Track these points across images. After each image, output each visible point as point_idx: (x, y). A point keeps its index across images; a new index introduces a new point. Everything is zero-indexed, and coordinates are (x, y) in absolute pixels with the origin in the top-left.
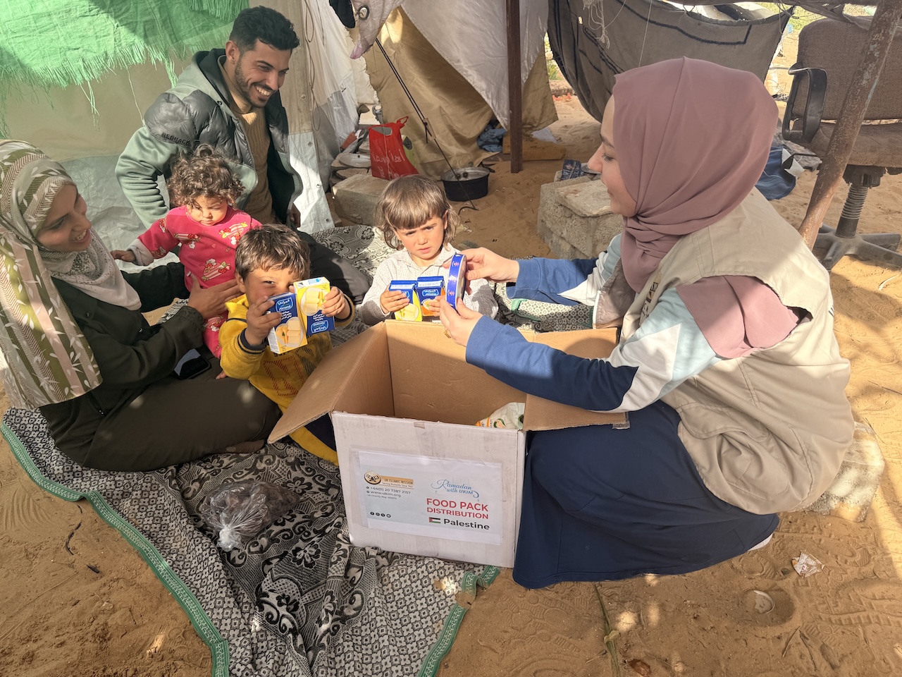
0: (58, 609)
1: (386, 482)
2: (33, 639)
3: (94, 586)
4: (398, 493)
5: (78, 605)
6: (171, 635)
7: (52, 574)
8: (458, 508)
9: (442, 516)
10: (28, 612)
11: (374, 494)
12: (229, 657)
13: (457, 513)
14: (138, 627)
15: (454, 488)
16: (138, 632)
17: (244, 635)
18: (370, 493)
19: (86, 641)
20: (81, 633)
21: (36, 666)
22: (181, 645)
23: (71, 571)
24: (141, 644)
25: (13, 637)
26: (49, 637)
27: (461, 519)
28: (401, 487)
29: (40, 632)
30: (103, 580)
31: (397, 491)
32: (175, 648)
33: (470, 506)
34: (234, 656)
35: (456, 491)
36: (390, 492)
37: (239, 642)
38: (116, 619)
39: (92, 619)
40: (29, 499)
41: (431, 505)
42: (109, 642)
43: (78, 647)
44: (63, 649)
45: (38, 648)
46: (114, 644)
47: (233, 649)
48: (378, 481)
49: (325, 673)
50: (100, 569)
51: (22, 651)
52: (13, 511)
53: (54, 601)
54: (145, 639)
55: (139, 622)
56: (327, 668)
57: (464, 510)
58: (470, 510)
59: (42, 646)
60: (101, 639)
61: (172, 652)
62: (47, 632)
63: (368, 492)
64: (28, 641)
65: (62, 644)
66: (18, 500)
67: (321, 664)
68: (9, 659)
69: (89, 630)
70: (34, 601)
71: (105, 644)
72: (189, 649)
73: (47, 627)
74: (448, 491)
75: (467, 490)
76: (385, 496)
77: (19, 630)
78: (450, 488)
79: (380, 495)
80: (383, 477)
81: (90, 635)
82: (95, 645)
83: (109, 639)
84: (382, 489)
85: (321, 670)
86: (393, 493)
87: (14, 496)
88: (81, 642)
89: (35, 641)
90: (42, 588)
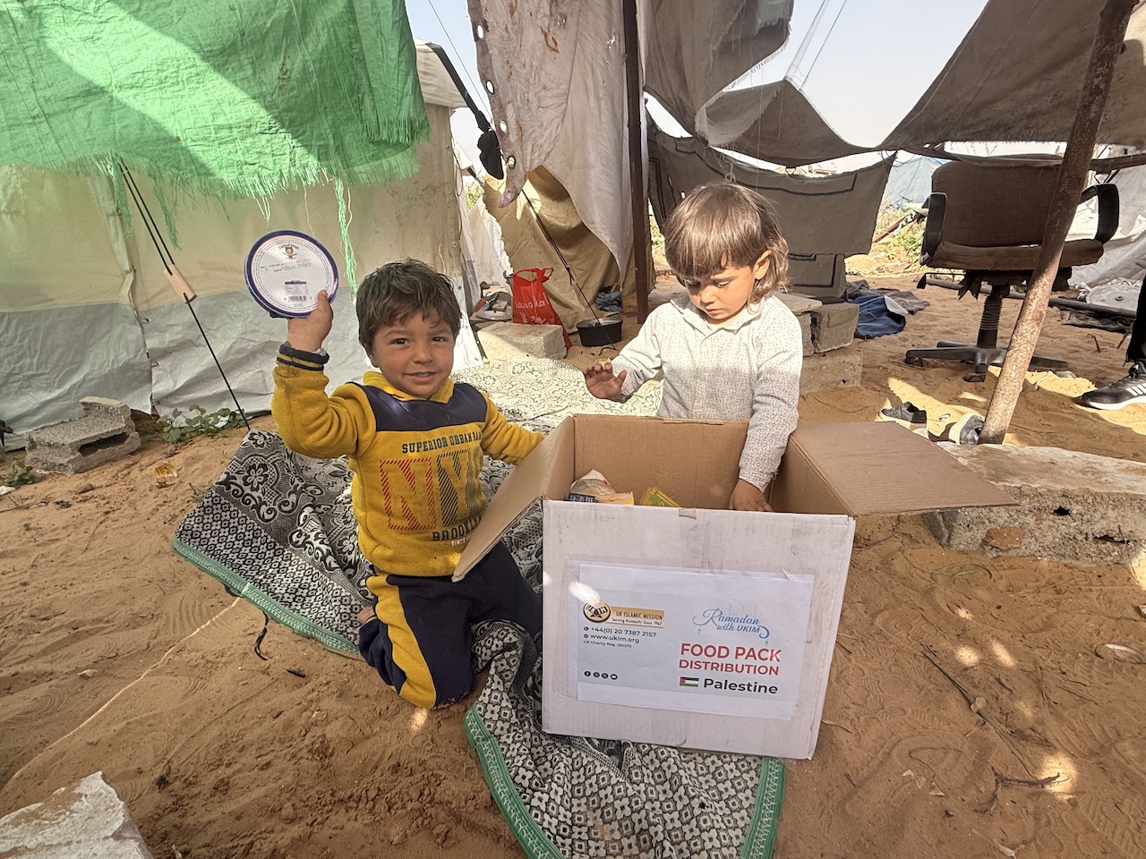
0: (254, 724)
1: (618, 618)
2: (225, 763)
3: (299, 694)
5: (281, 716)
7: (241, 683)
8: (731, 659)
9: (703, 674)
10: (215, 731)
11: (596, 640)
13: (729, 668)
14: (368, 738)
15: (729, 622)
16: (368, 743)
18: (589, 639)
19: (302, 758)
20: (292, 751)
21: (233, 797)
22: (433, 754)
23: (267, 680)
24: (375, 759)
25: (197, 762)
26: (248, 759)
27: (733, 678)
28: (642, 625)
29: (234, 753)
30: (310, 686)
31: (634, 633)
33: (752, 652)
35: (732, 628)
36: (623, 635)
38: (334, 731)
39: (304, 732)
40: (200, 605)
41: (688, 656)
42: (333, 759)
43: (291, 766)
46: (339, 760)
48: (604, 616)
50: (305, 673)
51: (211, 779)
52: (181, 619)
53: (248, 715)
54: (380, 752)
55: (368, 731)
57: (741, 660)
58: (751, 661)
59: (239, 771)
60: (321, 755)
61: (422, 763)
63: (586, 636)
64: (218, 766)
65: (268, 765)
66: (187, 607)
68: (195, 790)
69: (302, 746)
70: (221, 717)
71: (327, 760)
72: (445, 758)
73: (243, 747)
74: (719, 628)
75: (751, 625)
76: (613, 642)
77: (205, 752)
78: (722, 624)
79: (606, 641)
80: (614, 608)
81: (305, 751)
82: (315, 763)
83: (332, 755)
84: (610, 631)
86: (628, 636)
87: (181, 604)
88: (294, 760)
89: (228, 765)
90: (231, 700)
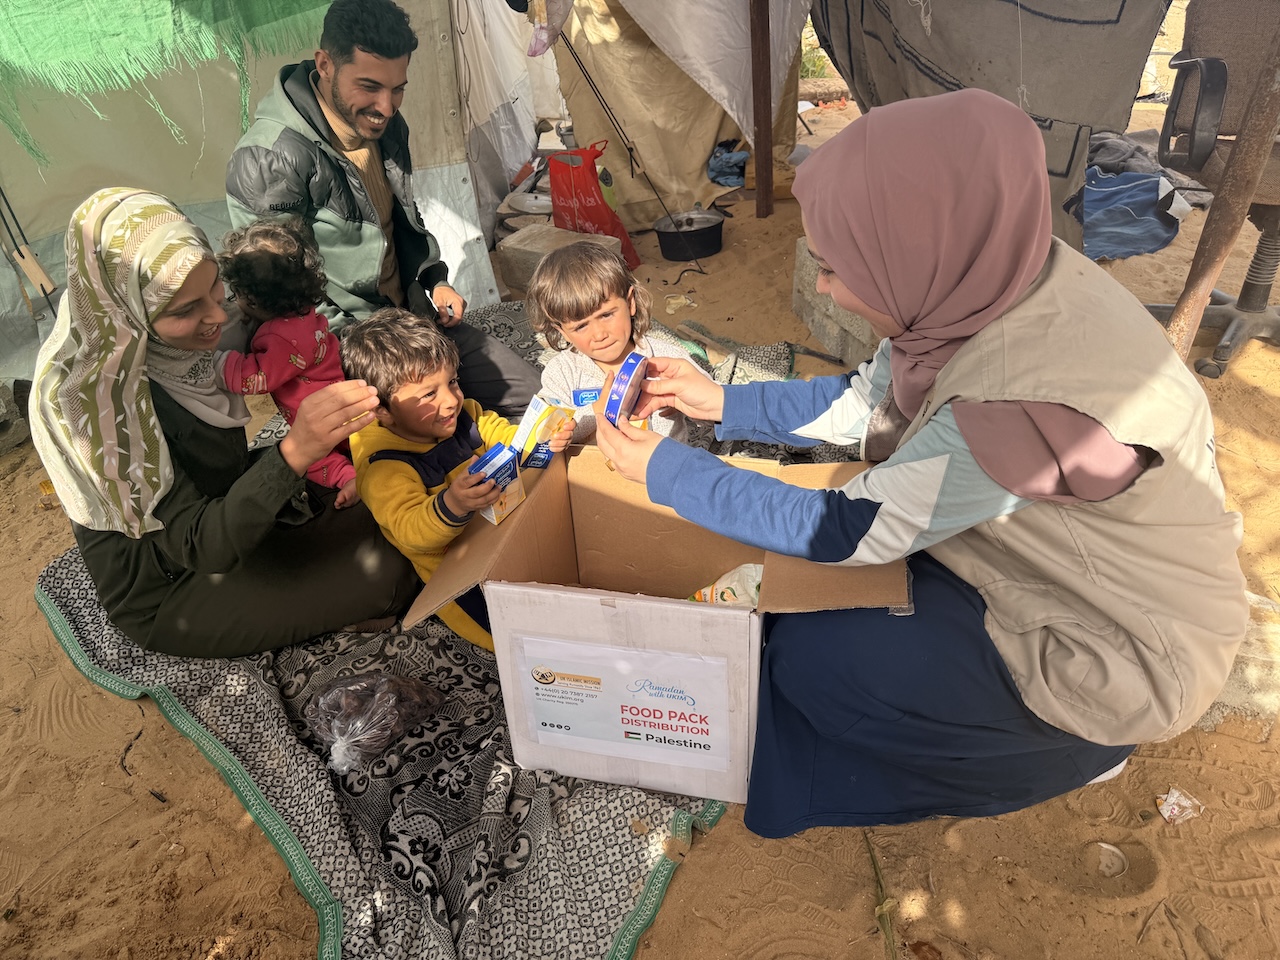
0: (109, 852)
1: (563, 681)
2: (75, 895)
3: (159, 820)
4: (580, 697)
5: (137, 848)
6: (263, 893)
7: (103, 802)
8: (665, 720)
9: (644, 731)
10: (69, 857)
11: (546, 697)
12: (343, 925)
13: (663, 727)
14: (219, 879)
15: (659, 691)
16: (218, 886)
17: (363, 894)
18: (540, 696)
19: (148, 898)
20: (140, 888)
21: (79, 932)
22: (276, 908)
23: (128, 799)
24: (223, 904)
25: (49, 891)
26: (97, 892)
27: (670, 735)
28: (585, 689)
29: (85, 884)
30: (171, 813)
31: (578, 694)
32: (268, 911)
33: (682, 716)
34: (349, 924)
35: (662, 695)
36: (569, 695)
37: (356, 905)
38: (188, 868)
39: (155, 867)
40: (72, 696)
41: (627, 715)
42: (179, 901)
43: (135, 906)
44: (115, 909)
45: (82, 908)
46: (185, 903)
47: (348, 914)
48: (550, 679)
49: (475, 951)
50: (169, 797)
51: (60, 911)
52: (50, 713)
53: (105, 841)
54: (228, 897)
55: (220, 872)
56: (477, 945)
57: (674, 722)
58: (683, 722)
59: (88, 905)
60: (167, 896)
61: (264, 916)
62: (94, 885)
63: (537, 694)
64: (69, 896)
65: (114, 902)
66: (57, 696)
67: (470, 940)
68: (43, 922)
69: (151, 883)
70: (77, 841)
71: (173, 903)
72: (287, 913)
73: (95, 878)
74: (651, 695)
75: (678, 694)
76: (561, 700)
77: (57, 880)
78: (653, 692)
79: (554, 699)
80: (558, 674)
81: (152, 890)
82: (160, 905)
83: (178, 896)
84: (557, 691)
85: (470, 947)
86: (573, 697)
87: (52, 692)
88: (140, 900)
89: (79, 897)
90: (89, 822)
